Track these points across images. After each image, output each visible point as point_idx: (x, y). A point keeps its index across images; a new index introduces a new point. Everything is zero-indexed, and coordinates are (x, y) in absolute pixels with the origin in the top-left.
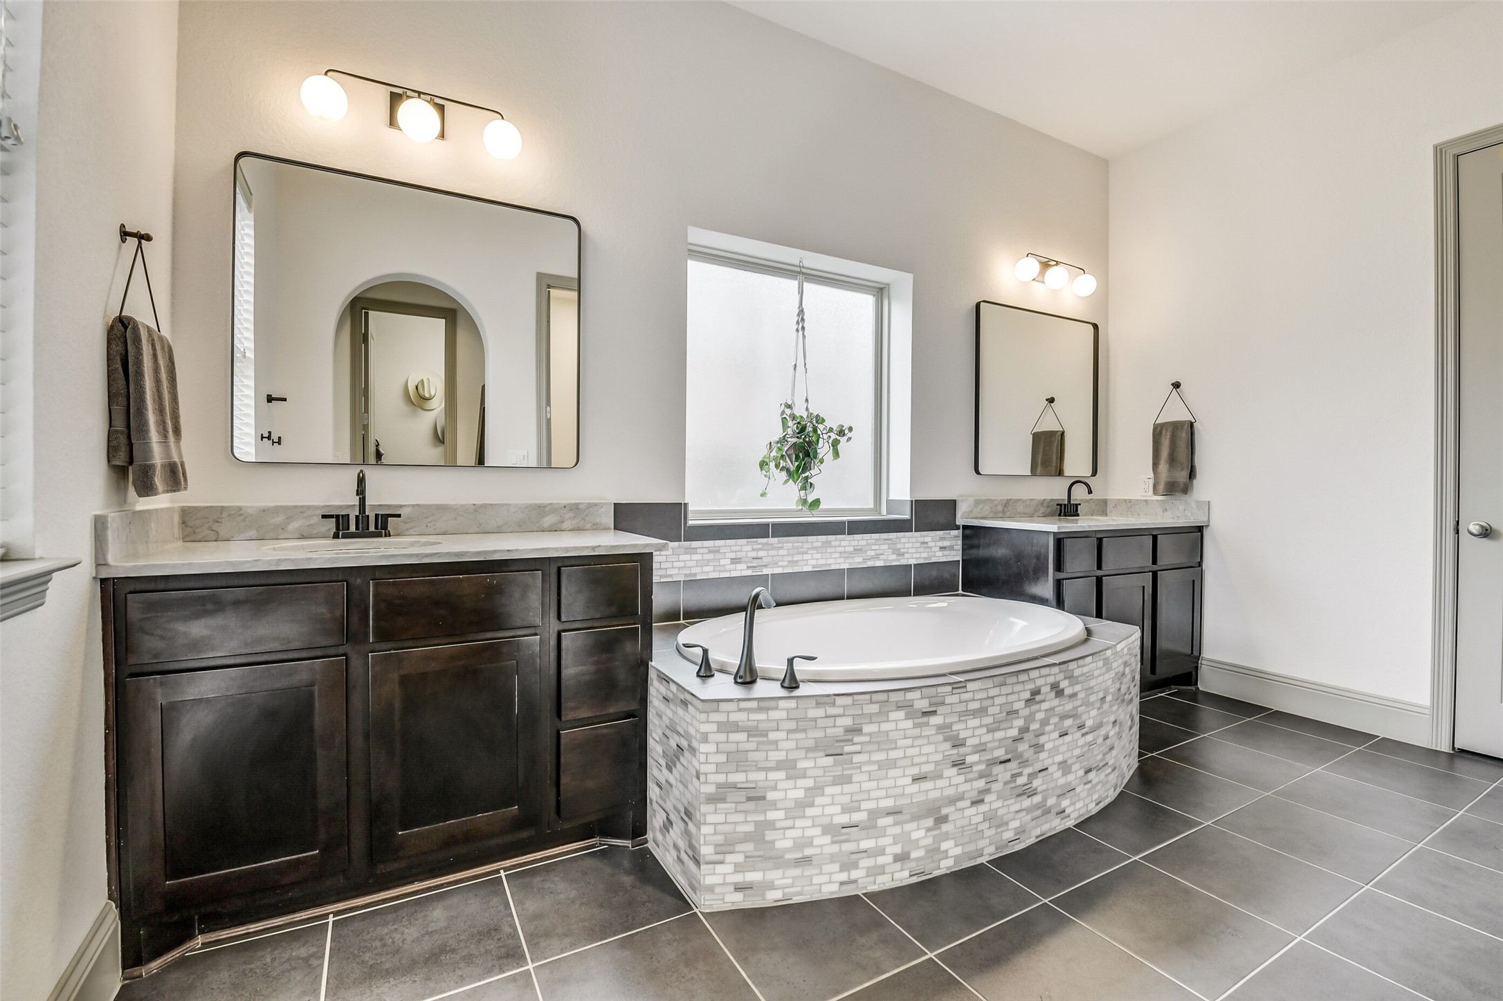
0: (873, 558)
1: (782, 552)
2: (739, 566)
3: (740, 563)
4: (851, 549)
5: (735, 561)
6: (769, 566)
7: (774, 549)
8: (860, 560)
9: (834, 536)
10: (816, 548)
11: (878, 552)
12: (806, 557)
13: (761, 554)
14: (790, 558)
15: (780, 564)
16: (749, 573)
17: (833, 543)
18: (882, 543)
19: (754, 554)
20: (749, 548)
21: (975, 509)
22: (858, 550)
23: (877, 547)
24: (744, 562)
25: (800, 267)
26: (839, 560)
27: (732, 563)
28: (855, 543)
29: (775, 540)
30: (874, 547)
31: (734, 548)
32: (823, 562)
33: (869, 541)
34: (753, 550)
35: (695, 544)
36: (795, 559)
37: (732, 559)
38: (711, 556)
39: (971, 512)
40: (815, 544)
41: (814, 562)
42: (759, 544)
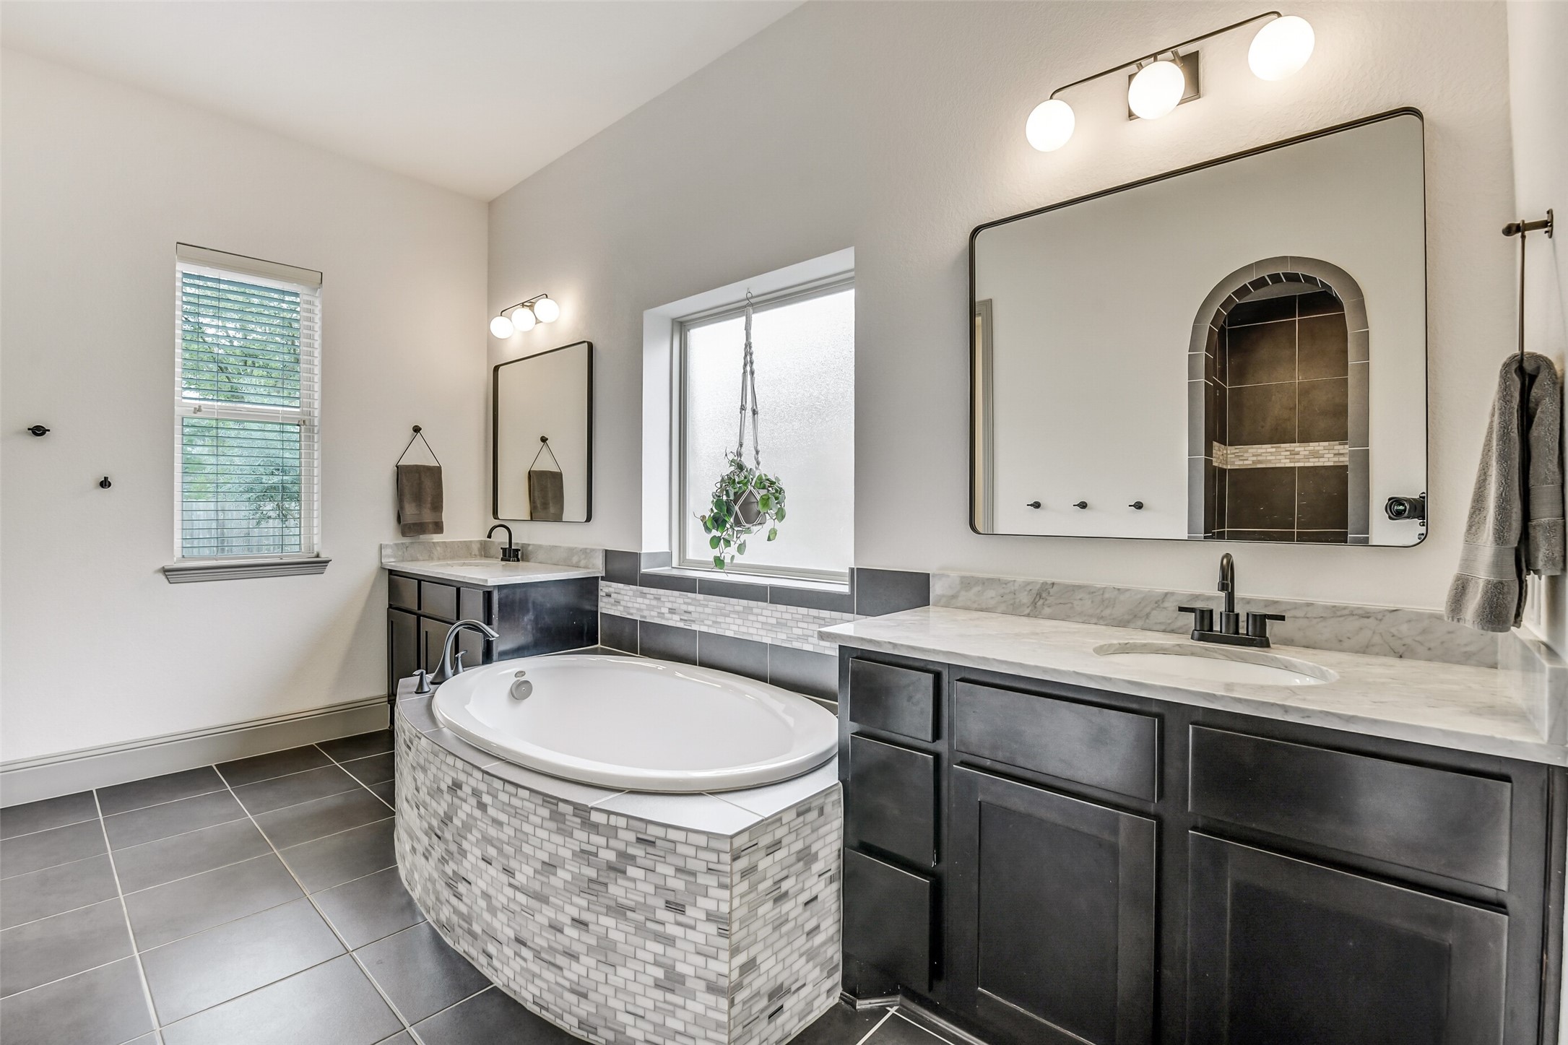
0: (798, 638)
1: (708, 610)
2: (676, 617)
3: (674, 613)
4: (773, 621)
5: (672, 611)
6: (696, 622)
7: (700, 605)
8: (784, 637)
9: (756, 602)
10: (738, 612)
11: (806, 632)
12: (728, 620)
13: (691, 608)
14: (714, 619)
15: (706, 622)
16: (681, 625)
17: (755, 611)
18: (811, 621)
19: (684, 607)
20: (681, 601)
21: (963, 593)
22: (781, 624)
23: (805, 625)
24: (678, 614)
25: (748, 299)
26: (761, 632)
27: (670, 612)
28: (778, 615)
29: (701, 597)
30: (800, 625)
31: (671, 599)
32: (744, 629)
33: (794, 616)
34: (685, 603)
35: (646, 590)
36: (718, 620)
37: (669, 609)
38: (654, 603)
39: (954, 597)
40: (737, 608)
41: (735, 628)
42: (688, 598)
